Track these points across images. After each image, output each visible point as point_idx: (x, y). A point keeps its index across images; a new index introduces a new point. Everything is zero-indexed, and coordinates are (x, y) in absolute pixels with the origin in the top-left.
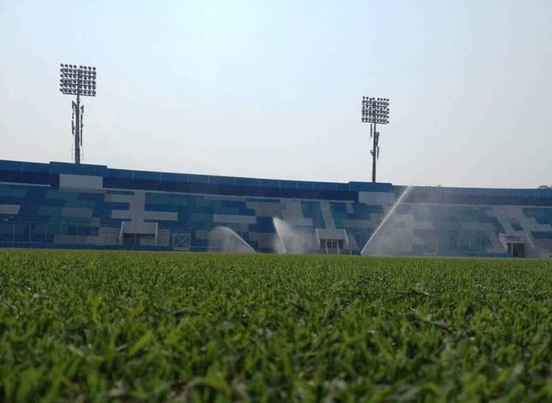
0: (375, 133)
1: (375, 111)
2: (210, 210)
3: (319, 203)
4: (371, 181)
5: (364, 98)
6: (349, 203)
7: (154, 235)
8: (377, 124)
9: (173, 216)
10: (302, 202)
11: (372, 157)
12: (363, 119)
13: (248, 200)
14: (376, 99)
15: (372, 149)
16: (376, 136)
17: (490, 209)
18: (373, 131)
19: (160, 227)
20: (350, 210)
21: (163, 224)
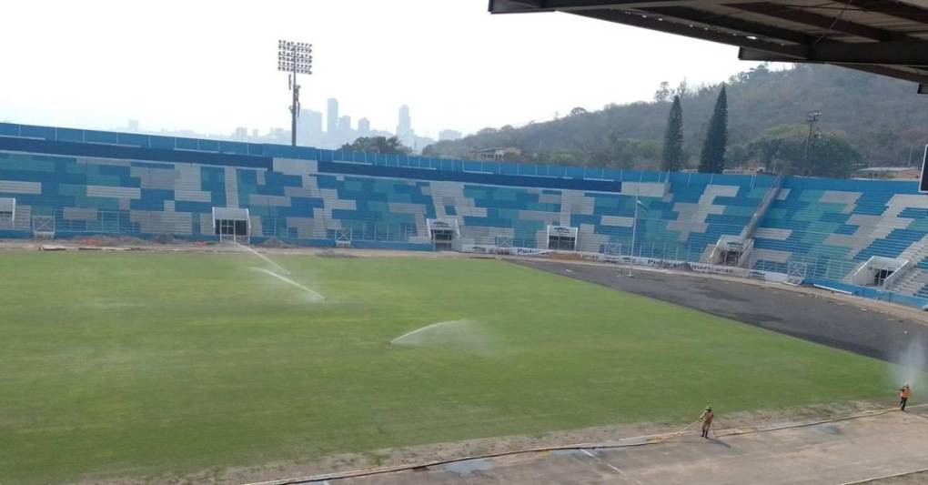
0: (294, 86)
1: (295, 58)
2: (82, 180)
3: (223, 170)
4: (290, 144)
5: (280, 41)
6: (261, 171)
7: (11, 213)
8: (297, 74)
9: (34, 188)
10: (202, 168)
11: (291, 115)
12: (279, 68)
13: (133, 164)
14: (295, 44)
15: (292, 104)
16: (296, 90)
17: (427, 185)
18: (292, 83)
19: (18, 203)
20: (261, 181)
21: (23, 199)
